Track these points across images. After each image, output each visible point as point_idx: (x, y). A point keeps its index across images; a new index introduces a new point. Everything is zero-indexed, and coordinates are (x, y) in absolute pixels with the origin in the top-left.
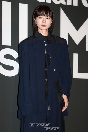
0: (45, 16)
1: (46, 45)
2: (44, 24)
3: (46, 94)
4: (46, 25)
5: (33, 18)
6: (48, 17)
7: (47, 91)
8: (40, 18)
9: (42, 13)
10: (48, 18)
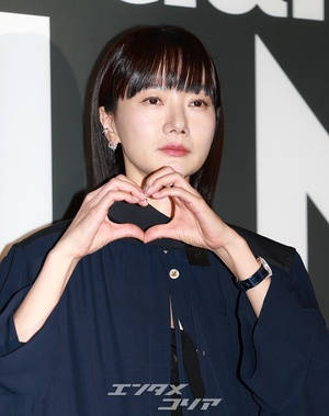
0: (180, 88)
1: (174, 274)
2: (177, 140)
4: (187, 145)
5: (94, 103)
6: (202, 95)
8: (154, 101)
9: (161, 75)
10: (198, 104)
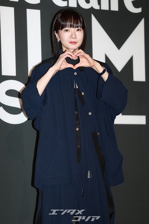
0: (73, 27)
1: (75, 74)
2: (73, 40)
3: (79, 152)
4: (76, 41)
7: (80, 148)
10: (78, 30)
